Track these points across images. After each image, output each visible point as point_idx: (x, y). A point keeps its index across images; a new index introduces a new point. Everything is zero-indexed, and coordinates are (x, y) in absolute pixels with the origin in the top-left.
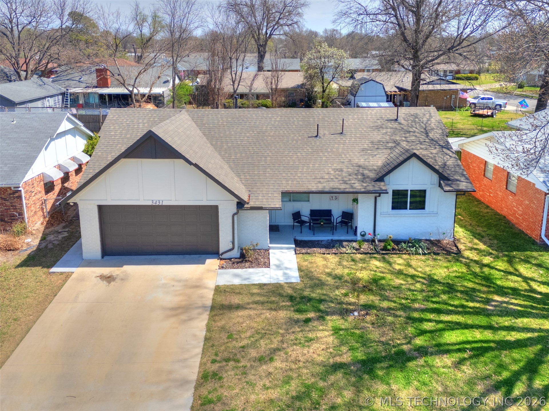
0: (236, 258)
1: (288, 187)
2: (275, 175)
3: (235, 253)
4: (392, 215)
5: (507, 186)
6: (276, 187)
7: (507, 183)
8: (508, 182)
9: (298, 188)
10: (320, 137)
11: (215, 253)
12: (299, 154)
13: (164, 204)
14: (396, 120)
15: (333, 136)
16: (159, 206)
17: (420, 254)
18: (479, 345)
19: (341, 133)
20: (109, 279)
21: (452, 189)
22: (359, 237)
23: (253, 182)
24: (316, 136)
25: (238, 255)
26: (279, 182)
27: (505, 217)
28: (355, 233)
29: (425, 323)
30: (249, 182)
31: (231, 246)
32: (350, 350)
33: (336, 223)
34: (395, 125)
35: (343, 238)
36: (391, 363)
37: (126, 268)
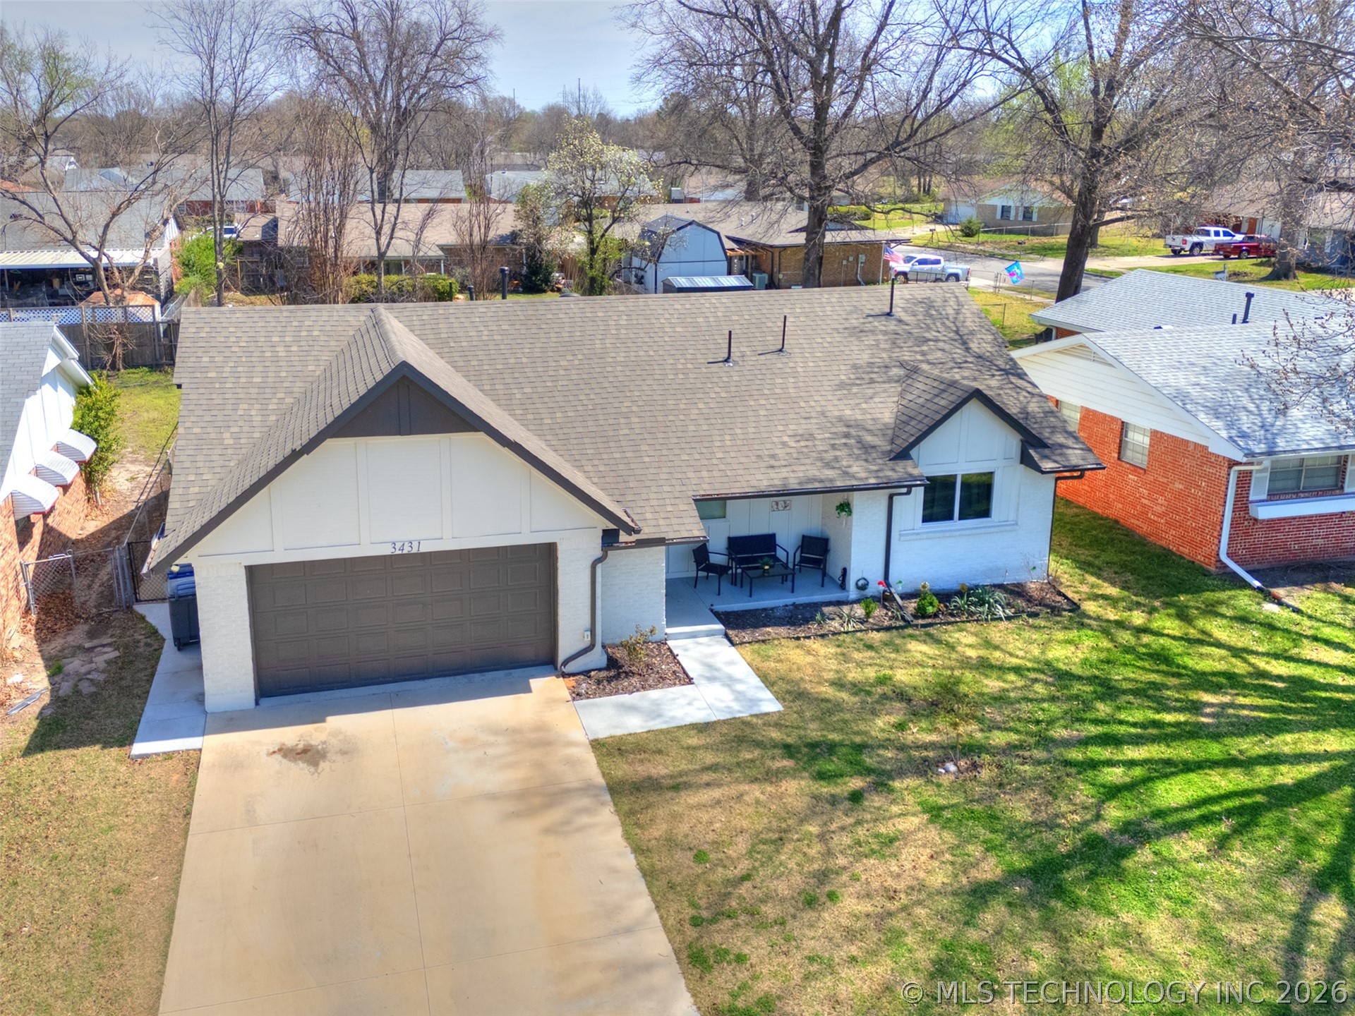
0: (600, 670)
1: (705, 486)
2: (664, 458)
3: (597, 658)
4: (925, 536)
5: (1119, 453)
6: (678, 488)
7: (1120, 447)
8: (1123, 445)
9: (727, 486)
10: (735, 363)
11: (548, 662)
12: (701, 406)
13: (423, 550)
14: (889, 314)
15: (763, 357)
16: (409, 555)
17: (1000, 619)
18: (1236, 802)
19: (781, 350)
20: (308, 755)
21: (1058, 465)
22: (854, 593)
23: (620, 479)
24: (727, 360)
25: (603, 661)
26: (680, 476)
27: (1117, 522)
28: (843, 586)
29: (1106, 770)
30: (607, 480)
31: (588, 640)
32: (987, 850)
33: (794, 565)
34: (892, 325)
35: (817, 598)
36: (1090, 867)
37: (334, 722)
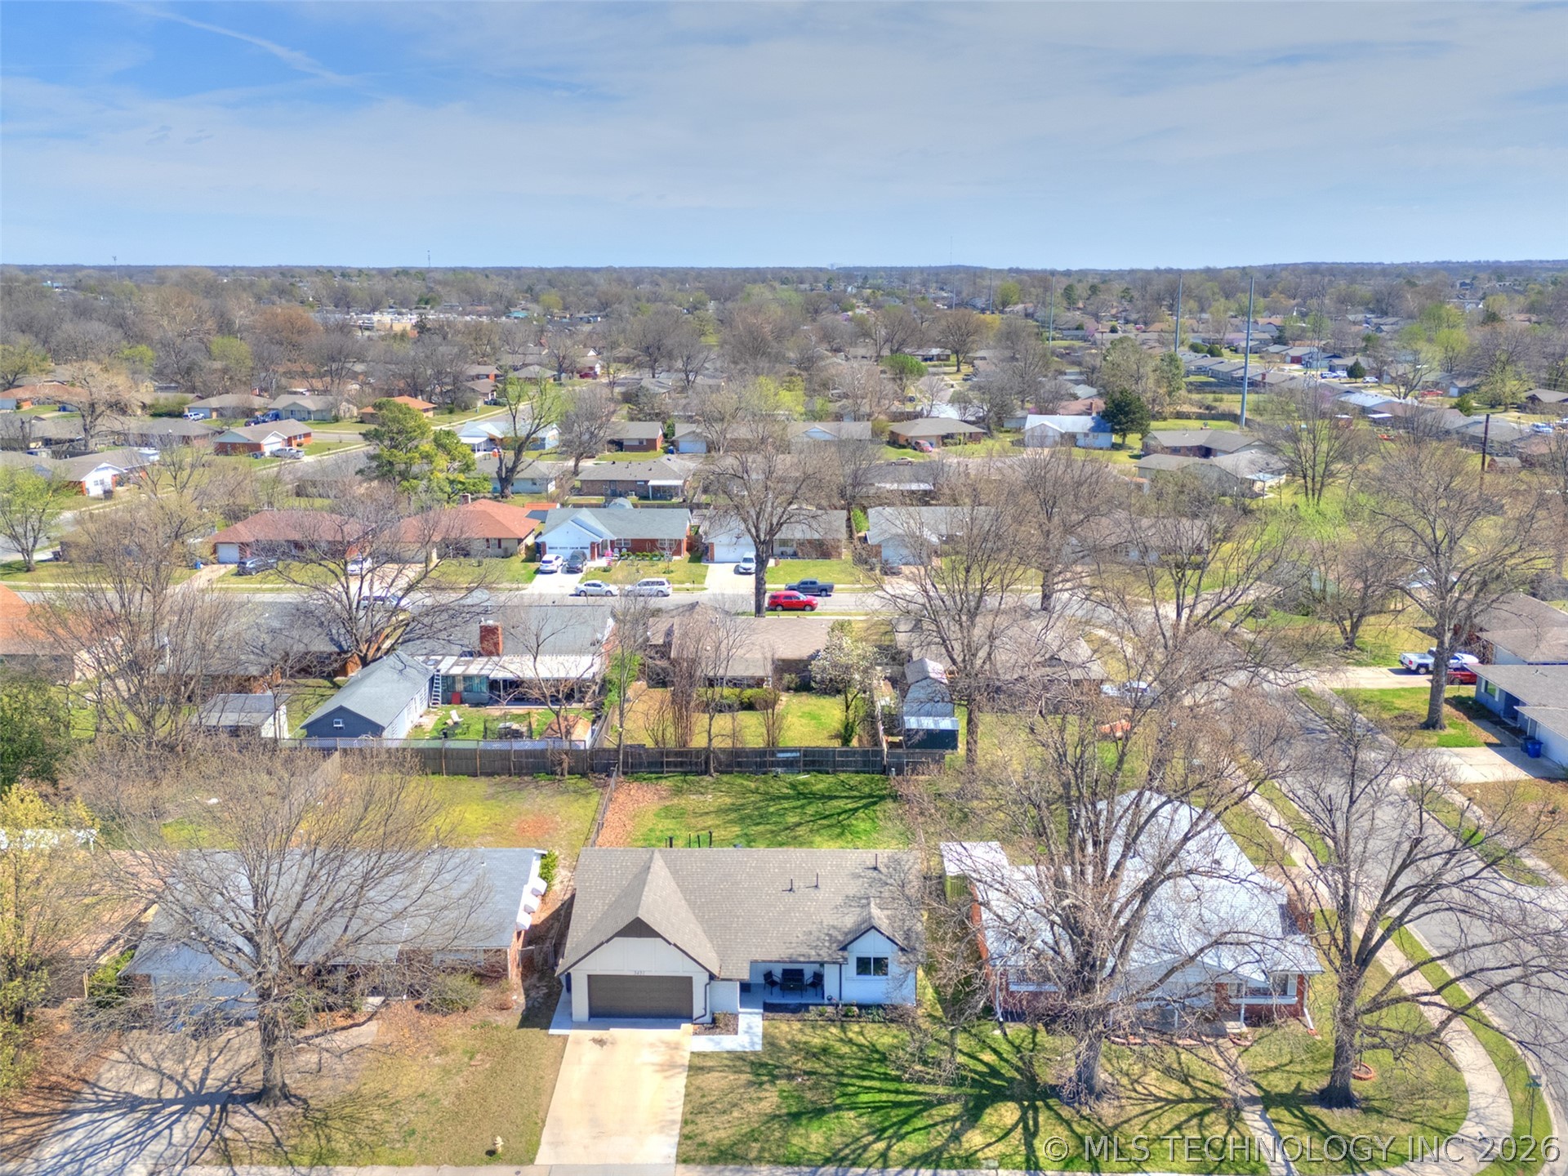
0: (708, 1024)
1: (756, 956)
2: (746, 941)
3: (707, 1019)
4: (856, 980)
6: (746, 956)
9: (767, 956)
10: (794, 892)
11: (689, 1018)
13: (645, 974)
15: (807, 890)
16: (640, 976)
17: (875, 1021)
19: (816, 886)
20: (601, 1042)
22: (826, 1001)
23: (725, 949)
24: (790, 890)
25: (710, 1020)
26: (749, 950)
28: (822, 996)
29: (850, 1087)
31: (703, 1012)
33: (807, 985)
34: (875, 874)
35: (809, 1002)
36: (813, 1115)
37: (613, 1031)
